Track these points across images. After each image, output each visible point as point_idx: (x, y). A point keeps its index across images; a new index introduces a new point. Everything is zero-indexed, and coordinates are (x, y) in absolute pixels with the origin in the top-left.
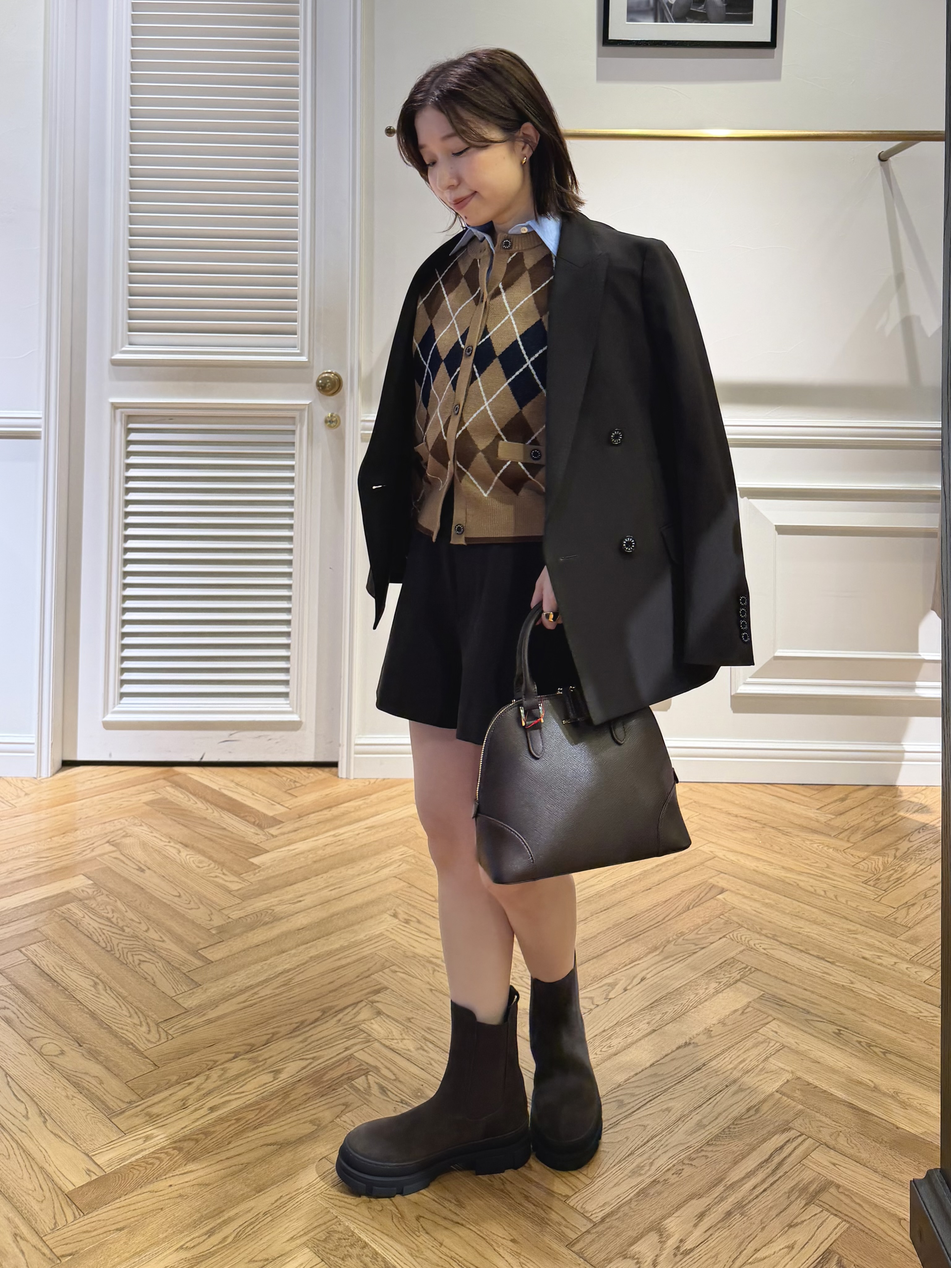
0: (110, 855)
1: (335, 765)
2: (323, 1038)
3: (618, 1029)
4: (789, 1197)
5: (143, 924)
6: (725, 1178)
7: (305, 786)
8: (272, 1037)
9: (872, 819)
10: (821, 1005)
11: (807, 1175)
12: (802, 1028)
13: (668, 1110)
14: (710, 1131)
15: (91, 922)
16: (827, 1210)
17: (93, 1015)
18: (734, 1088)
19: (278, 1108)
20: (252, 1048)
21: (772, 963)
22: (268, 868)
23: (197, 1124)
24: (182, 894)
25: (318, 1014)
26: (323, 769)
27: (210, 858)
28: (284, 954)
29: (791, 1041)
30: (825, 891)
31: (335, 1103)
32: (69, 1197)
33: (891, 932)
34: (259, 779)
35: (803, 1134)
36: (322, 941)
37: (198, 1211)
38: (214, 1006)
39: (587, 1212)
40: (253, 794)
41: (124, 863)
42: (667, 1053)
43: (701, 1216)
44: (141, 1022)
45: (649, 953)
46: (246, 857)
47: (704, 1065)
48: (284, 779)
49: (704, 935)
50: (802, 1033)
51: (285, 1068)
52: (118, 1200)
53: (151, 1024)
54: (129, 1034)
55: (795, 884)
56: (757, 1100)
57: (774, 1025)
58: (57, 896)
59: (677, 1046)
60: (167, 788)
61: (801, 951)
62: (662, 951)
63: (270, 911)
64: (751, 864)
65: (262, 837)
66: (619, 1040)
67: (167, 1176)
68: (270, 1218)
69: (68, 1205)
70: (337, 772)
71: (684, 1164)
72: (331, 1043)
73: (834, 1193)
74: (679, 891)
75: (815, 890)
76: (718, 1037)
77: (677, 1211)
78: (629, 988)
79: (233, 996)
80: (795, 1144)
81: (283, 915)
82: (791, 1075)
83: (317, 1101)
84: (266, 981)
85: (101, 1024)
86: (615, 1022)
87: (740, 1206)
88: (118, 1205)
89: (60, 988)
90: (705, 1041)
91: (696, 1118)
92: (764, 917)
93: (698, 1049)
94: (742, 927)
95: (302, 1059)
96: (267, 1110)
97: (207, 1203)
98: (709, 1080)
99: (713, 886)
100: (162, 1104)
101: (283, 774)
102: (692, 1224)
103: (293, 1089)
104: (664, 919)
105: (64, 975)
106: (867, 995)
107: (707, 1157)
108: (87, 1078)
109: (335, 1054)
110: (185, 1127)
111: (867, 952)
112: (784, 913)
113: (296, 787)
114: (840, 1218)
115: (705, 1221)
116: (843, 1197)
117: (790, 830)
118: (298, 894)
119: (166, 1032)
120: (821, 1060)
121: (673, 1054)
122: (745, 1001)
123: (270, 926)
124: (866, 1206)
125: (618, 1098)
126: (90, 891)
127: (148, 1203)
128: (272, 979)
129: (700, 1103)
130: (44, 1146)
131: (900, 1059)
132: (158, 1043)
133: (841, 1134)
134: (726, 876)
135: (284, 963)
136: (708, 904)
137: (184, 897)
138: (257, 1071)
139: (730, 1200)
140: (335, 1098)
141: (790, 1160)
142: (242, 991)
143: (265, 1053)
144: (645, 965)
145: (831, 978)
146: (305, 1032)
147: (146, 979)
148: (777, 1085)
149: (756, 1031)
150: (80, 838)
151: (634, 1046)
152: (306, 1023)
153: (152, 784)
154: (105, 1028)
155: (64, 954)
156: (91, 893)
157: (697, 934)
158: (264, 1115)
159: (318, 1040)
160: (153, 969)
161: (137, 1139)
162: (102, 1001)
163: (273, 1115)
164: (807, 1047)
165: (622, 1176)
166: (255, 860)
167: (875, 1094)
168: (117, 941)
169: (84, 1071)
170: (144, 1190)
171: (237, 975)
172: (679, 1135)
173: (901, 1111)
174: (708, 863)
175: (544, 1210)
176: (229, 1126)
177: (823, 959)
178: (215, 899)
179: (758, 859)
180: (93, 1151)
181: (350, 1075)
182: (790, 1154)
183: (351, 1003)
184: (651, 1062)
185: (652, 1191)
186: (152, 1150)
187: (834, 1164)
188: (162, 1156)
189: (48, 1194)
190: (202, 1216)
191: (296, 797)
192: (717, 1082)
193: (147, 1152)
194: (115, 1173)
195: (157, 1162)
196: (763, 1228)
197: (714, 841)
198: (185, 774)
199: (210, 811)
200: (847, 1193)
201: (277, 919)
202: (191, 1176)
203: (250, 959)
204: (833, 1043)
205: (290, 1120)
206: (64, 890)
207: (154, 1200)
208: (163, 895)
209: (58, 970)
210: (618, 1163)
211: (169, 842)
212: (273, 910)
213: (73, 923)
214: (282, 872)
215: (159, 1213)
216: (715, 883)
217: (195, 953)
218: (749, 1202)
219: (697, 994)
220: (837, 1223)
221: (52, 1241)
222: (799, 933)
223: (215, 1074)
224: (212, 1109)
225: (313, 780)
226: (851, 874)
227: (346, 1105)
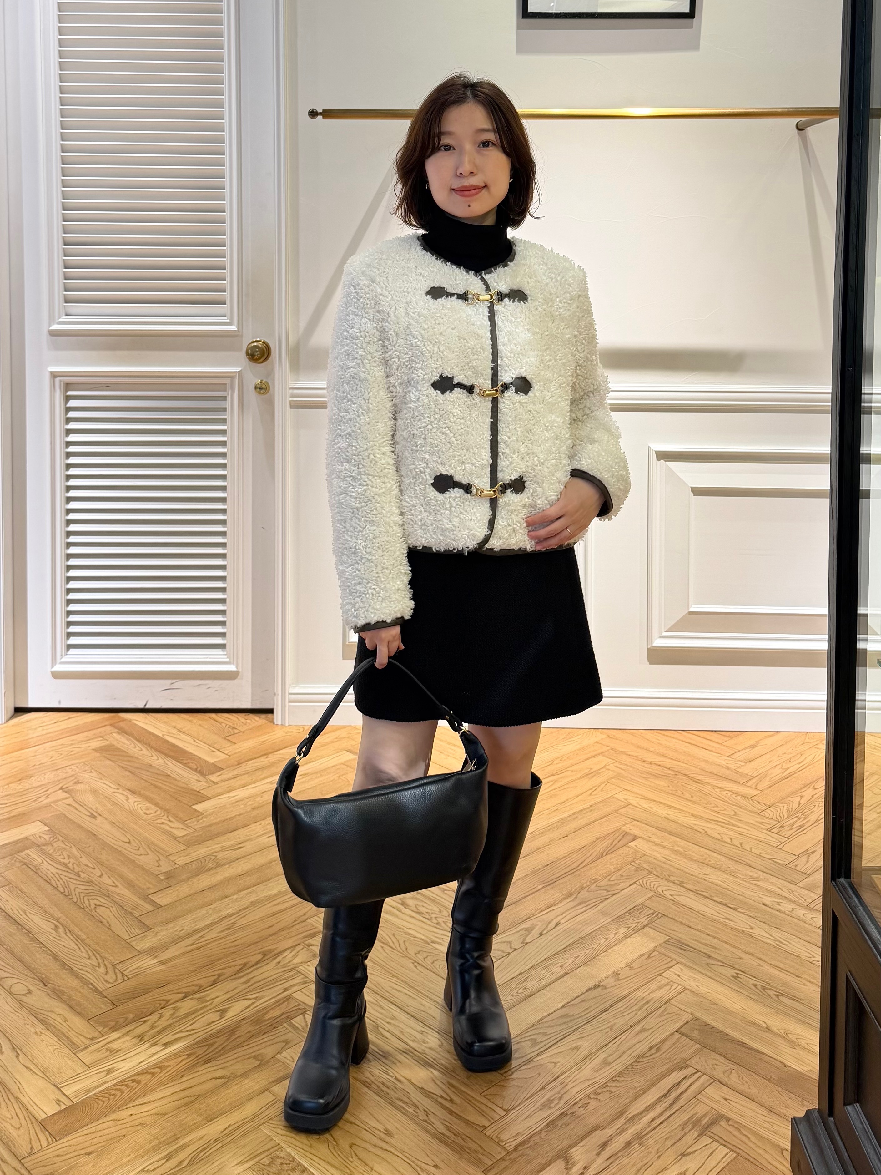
0: (64, 801)
1: (271, 711)
2: (265, 979)
3: (533, 973)
4: (683, 1129)
5: (97, 869)
6: (626, 1112)
7: (243, 732)
8: (218, 978)
9: (780, 766)
10: (721, 950)
11: (701, 1109)
12: (703, 971)
13: (577, 1048)
14: (614, 1068)
15: (50, 867)
16: (717, 1141)
17: (55, 957)
18: (638, 1028)
19: (225, 1044)
20: (201, 989)
21: (678, 910)
22: (209, 815)
23: (153, 1059)
24: (132, 841)
25: (259, 957)
26: (259, 715)
27: (156, 804)
28: (227, 899)
29: (691, 984)
30: (731, 839)
31: (276, 1040)
32: (43, 1124)
33: (791, 878)
34: (200, 725)
35: (698, 1071)
36: (262, 886)
37: (157, 1138)
38: (165, 948)
39: (502, 1141)
40: (195, 741)
41: (76, 809)
42: (577, 995)
43: (604, 1145)
44: (99, 964)
45: (564, 899)
46: (190, 804)
47: (611, 1006)
48: (224, 725)
49: (616, 882)
50: (702, 976)
51: (231, 1007)
52: (85, 1128)
53: (109, 966)
54: (89, 975)
55: (703, 832)
56: (659, 1040)
57: (677, 969)
58: (17, 842)
59: (587, 988)
60: (114, 734)
61: (706, 897)
62: (576, 898)
63: (213, 858)
64: (663, 812)
65: (204, 784)
66: (534, 983)
67: (128, 1106)
68: (220, 1145)
69: (42, 1131)
70: (273, 719)
71: (590, 1098)
72: (272, 984)
73: (724, 1126)
74: (594, 839)
75: (722, 838)
76: (625, 980)
77: (582, 1141)
78: (544, 932)
79: (181, 939)
80: (691, 1080)
81: (224, 861)
82: (691, 1016)
83: (260, 1038)
84: (210, 925)
85: (63, 965)
86: (531, 965)
87: (639, 1137)
88: (86, 1132)
89: (24, 931)
90: (613, 984)
91: (602, 1056)
92: (672, 864)
93: (607, 991)
94: (651, 873)
95: (246, 999)
96: (215, 1047)
97: (164, 1130)
98: (615, 1021)
99: (626, 834)
100: (120, 1041)
101: (221, 720)
102: (595, 1153)
103: (238, 1027)
104: (578, 866)
105: (27, 918)
106: (765, 940)
107: (611, 1092)
108: (53, 1016)
109: (275, 995)
110: (142, 1062)
111: (768, 898)
112: (692, 860)
113: (234, 734)
114: (728, 1148)
115: (607, 1150)
116: (731, 1129)
117: (700, 777)
118: (239, 840)
119: (122, 973)
120: (719, 1002)
121: (583, 996)
122: (651, 945)
123: (214, 871)
124: (753, 1138)
125: (532, 1037)
126: (47, 837)
127: (113, 1130)
128: (216, 923)
129: (606, 1042)
130: (17, 1077)
131: (791, 1001)
132: (115, 984)
133: (733, 1071)
134: (638, 823)
135: (228, 908)
136: (620, 851)
137: (133, 843)
138: (205, 1010)
139: (630, 1131)
140: (277, 1035)
141: (685, 1095)
142: (189, 935)
143: (213, 993)
144: (559, 911)
145: (731, 924)
146: (248, 974)
147: (102, 922)
148: (677, 1026)
149: (660, 975)
150: (34, 785)
151: (548, 989)
152: (248, 966)
153: (100, 730)
154: (67, 969)
155: (26, 898)
156: (47, 839)
157: (609, 880)
158: (211, 1052)
159: (259, 981)
160: (107, 913)
161: (100, 1072)
162: (63, 943)
163: (220, 1051)
164: (707, 990)
165: (534, 1108)
166: (198, 807)
167: (767, 1034)
168: (74, 886)
169: (50, 1010)
170: (108, 1118)
171: (184, 919)
172: (587, 1071)
173: (788, 1050)
174: (622, 811)
175: (463, 1139)
176: (182, 1061)
177: (726, 905)
178: (161, 845)
179: (669, 806)
180: (61, 1083)
181: (288, 1014)
182: (686, 1090)
183: (289, 946)
184: (562, 1004)
185: (560, 1123)
186: (114, 1082)
187: (726, 1099)
188: (123, 1088)
189: (23, 1122)
190: (160, 1143)
191: (235, 743)
192: (622, 1023)
193: (110, 1084)
194: (83, 1102)
195: (119, 1094)
196: (659, 1157)
197: (628, 787)
198: (130, 721)
199: (155, 758)
200: (736, 1126)
201: (219, 865)
202: (149, 1107)
203: (196, 904)
204: (731, 986)
205: (236, 1056)
206: (22, 836)
207: (118, 1128)
208: (113, 841)
209: (22, 913)
210: (530, 1097)
211: (118, 789)
212: (216, 856)
213: (33, 869)
214: (223, 819)
215: (121, 1139)
216: (628, 831)
217: (146, 898)
218: (647, 1134)
219: (607, 939)
220: (725, 1153)
221: (30, 1164)
222: (705, 880)
223: (167, 1013)
224: (166, 1045)
225: (251, 727)
226: (756, 822)
227: (287, 1042)
